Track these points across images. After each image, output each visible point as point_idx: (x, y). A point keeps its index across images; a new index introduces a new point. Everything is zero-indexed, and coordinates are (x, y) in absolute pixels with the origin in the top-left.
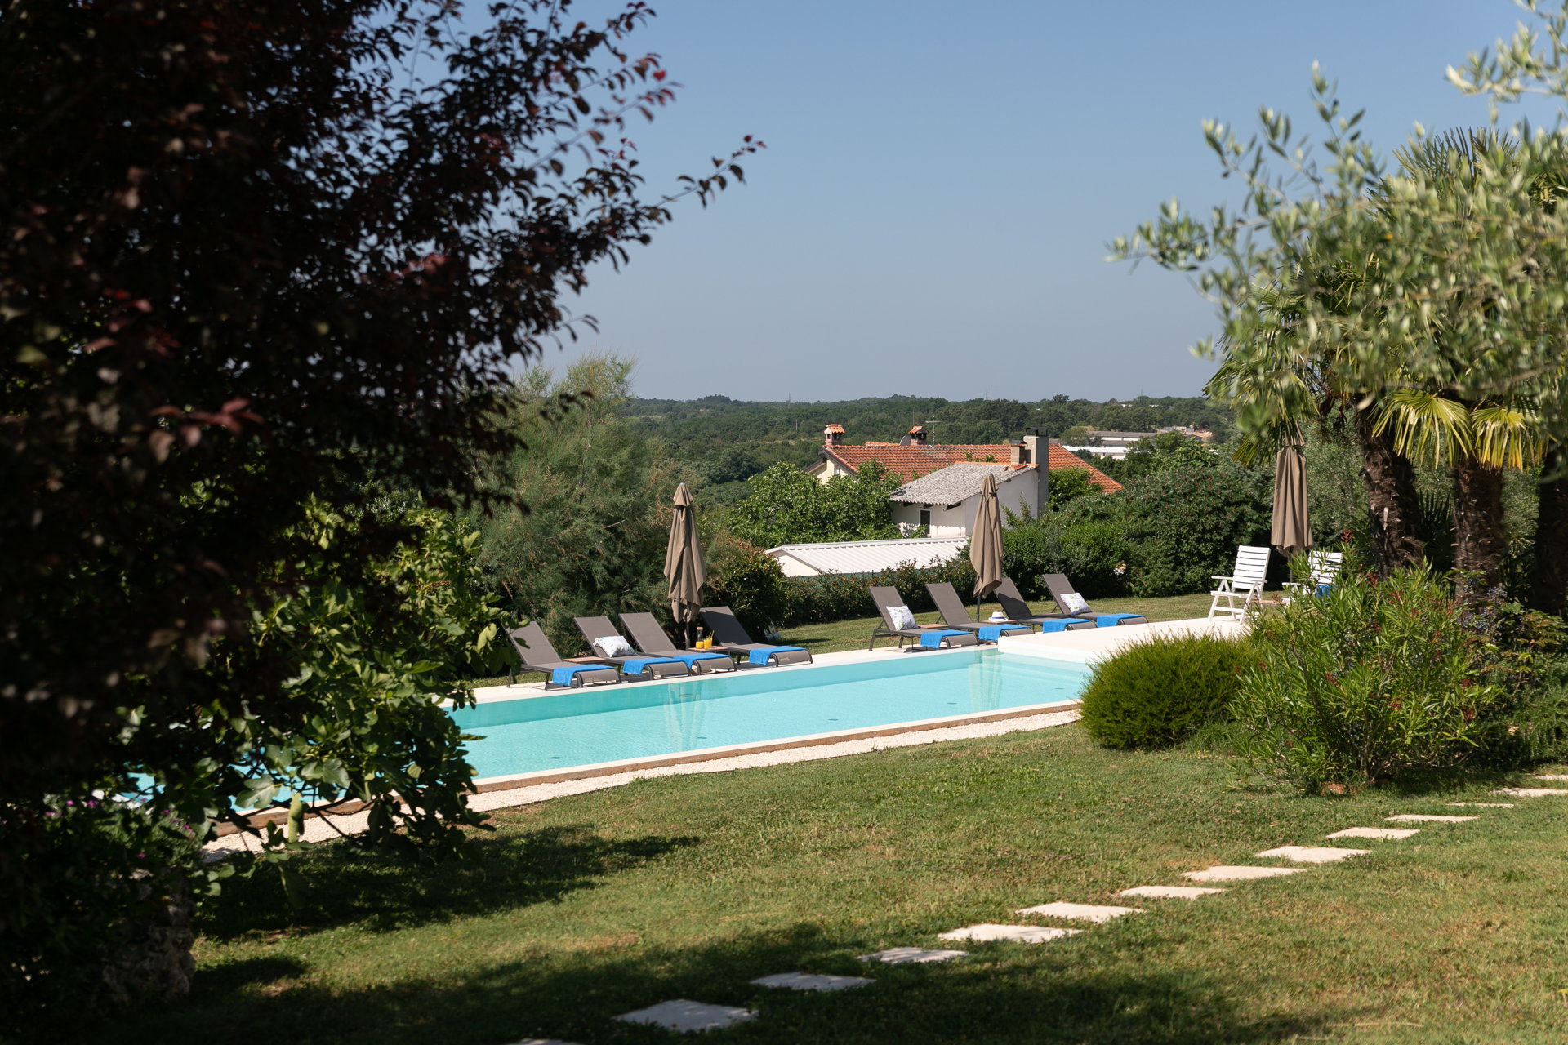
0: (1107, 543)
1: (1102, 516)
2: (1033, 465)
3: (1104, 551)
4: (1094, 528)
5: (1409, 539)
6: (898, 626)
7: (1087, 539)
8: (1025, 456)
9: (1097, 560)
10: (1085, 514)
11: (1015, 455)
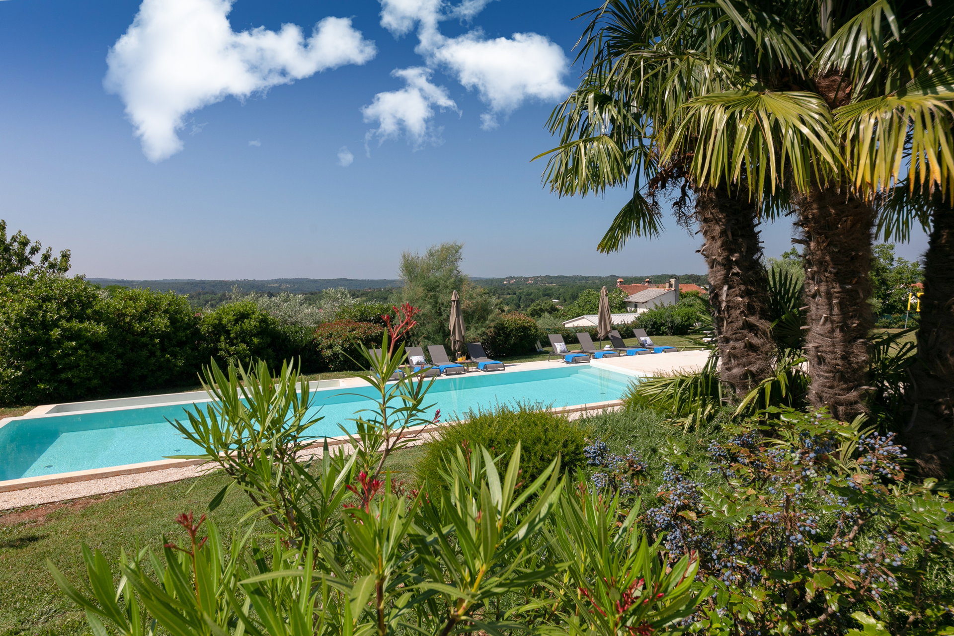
0: (690, 315)
1: (691, 306)
2: (673, 288)
3: (689, 318)
4: (687, 309)
5: (752, 319)
6: (559, 351)
7: (682, 314)
8: (671, 286)
9: (686, 321)
10: (684, 305)
11: (667, 285)
